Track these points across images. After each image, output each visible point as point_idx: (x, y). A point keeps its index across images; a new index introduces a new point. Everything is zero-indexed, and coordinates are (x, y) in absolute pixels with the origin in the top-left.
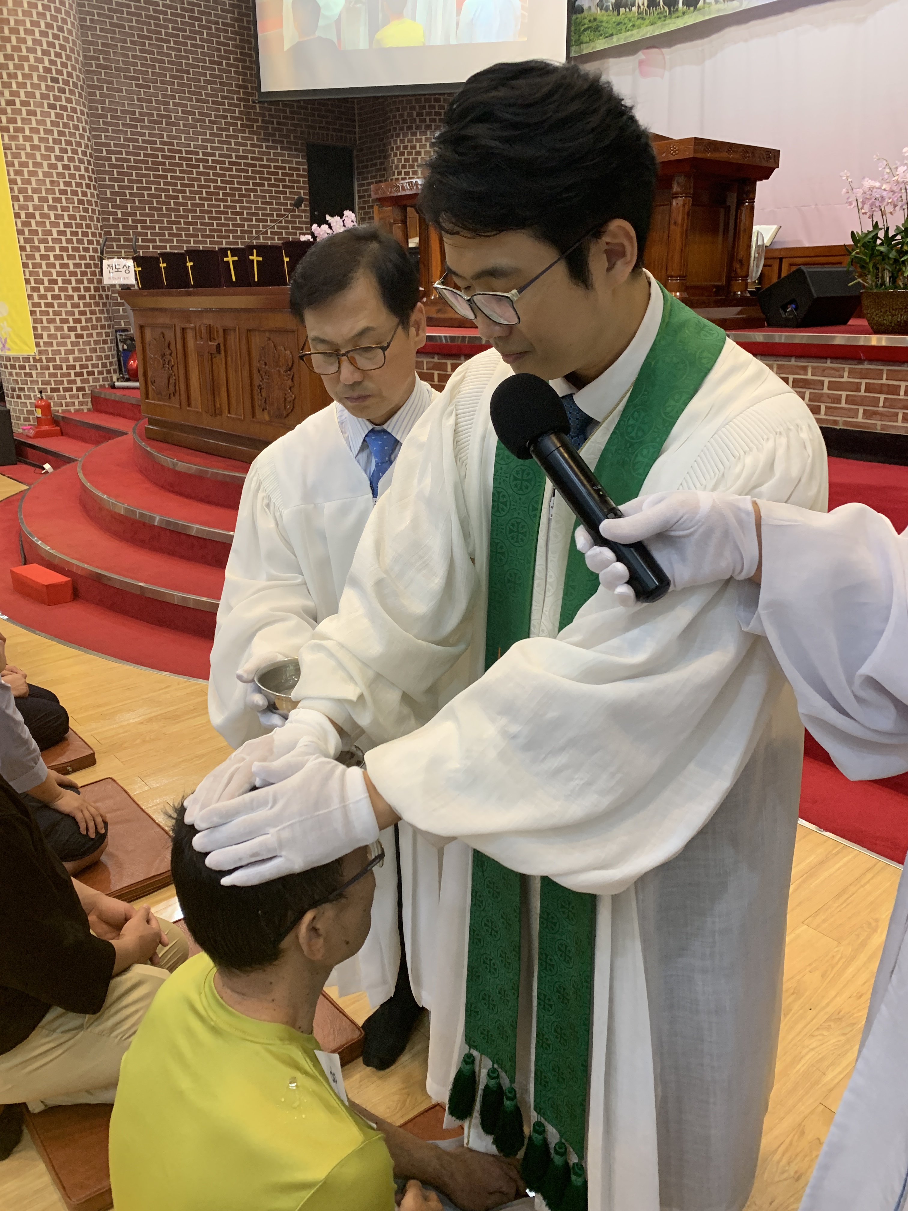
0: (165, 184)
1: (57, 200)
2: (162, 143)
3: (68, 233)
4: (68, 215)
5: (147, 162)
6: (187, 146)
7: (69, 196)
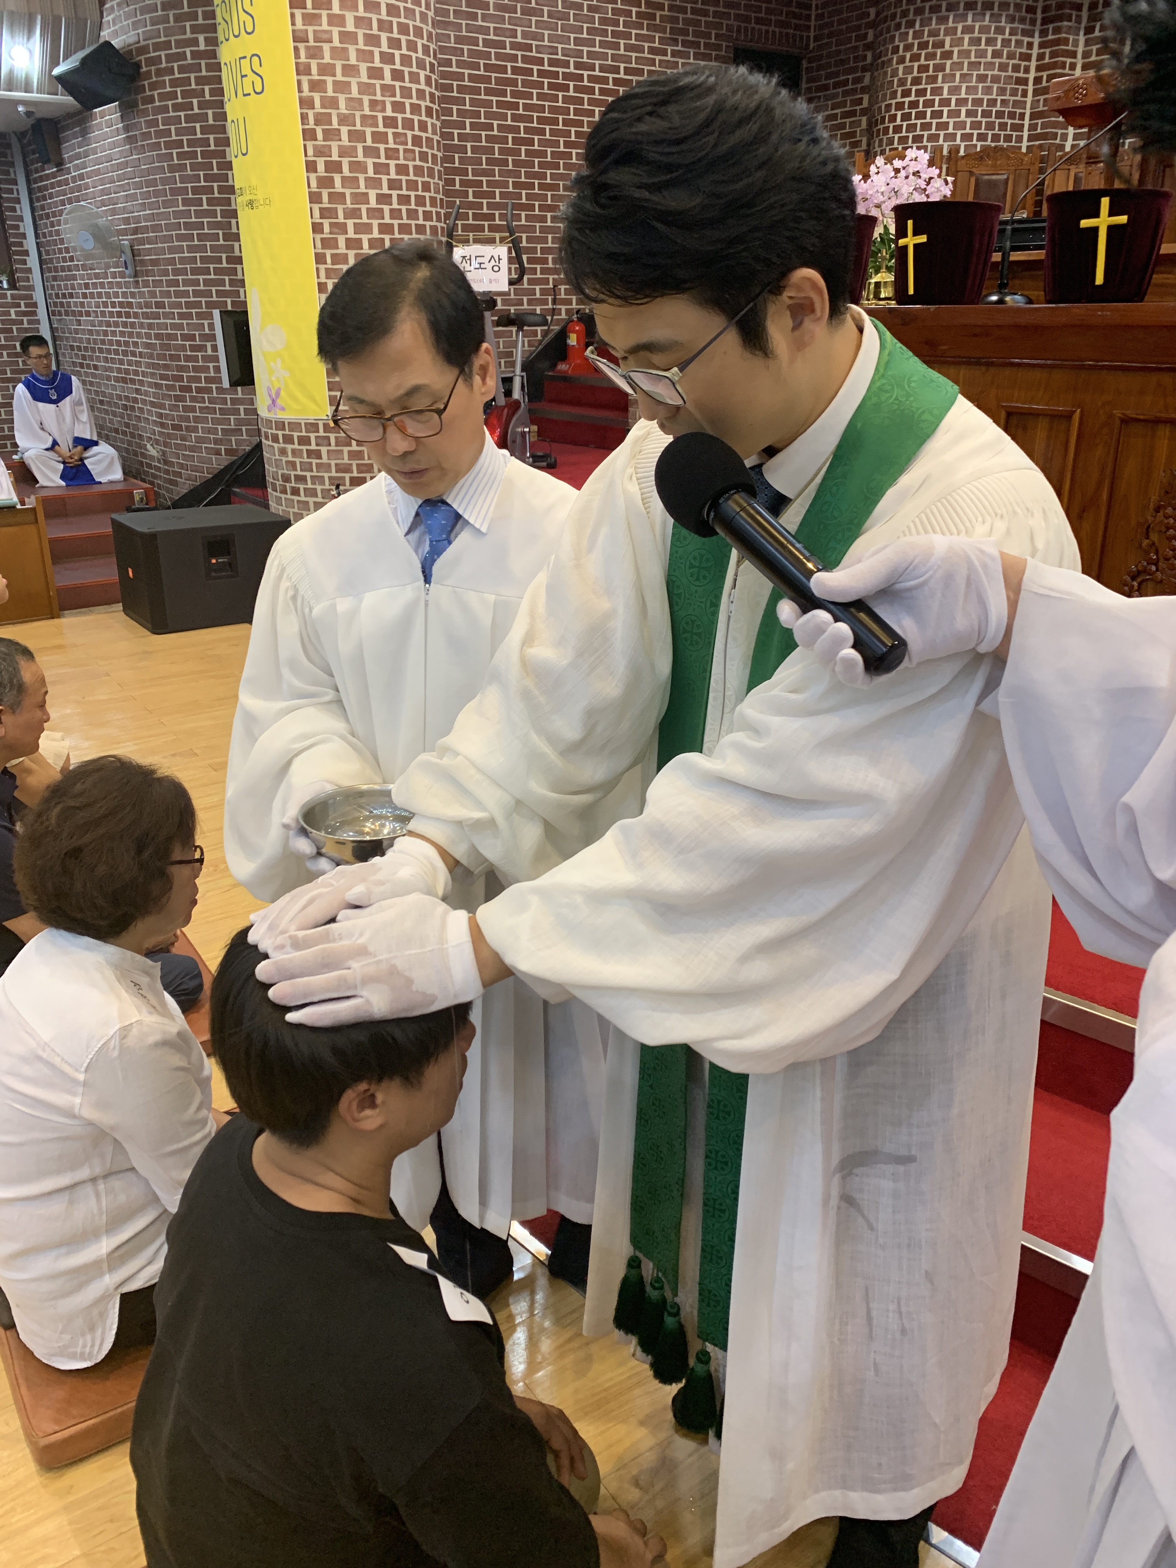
0: (515, 118)
1: (379, 137)
2: (515, 46)
3: (395, 199)
4: (397, 165)
5: (488, 80)
6: (550, 50)
7: (400, 130)
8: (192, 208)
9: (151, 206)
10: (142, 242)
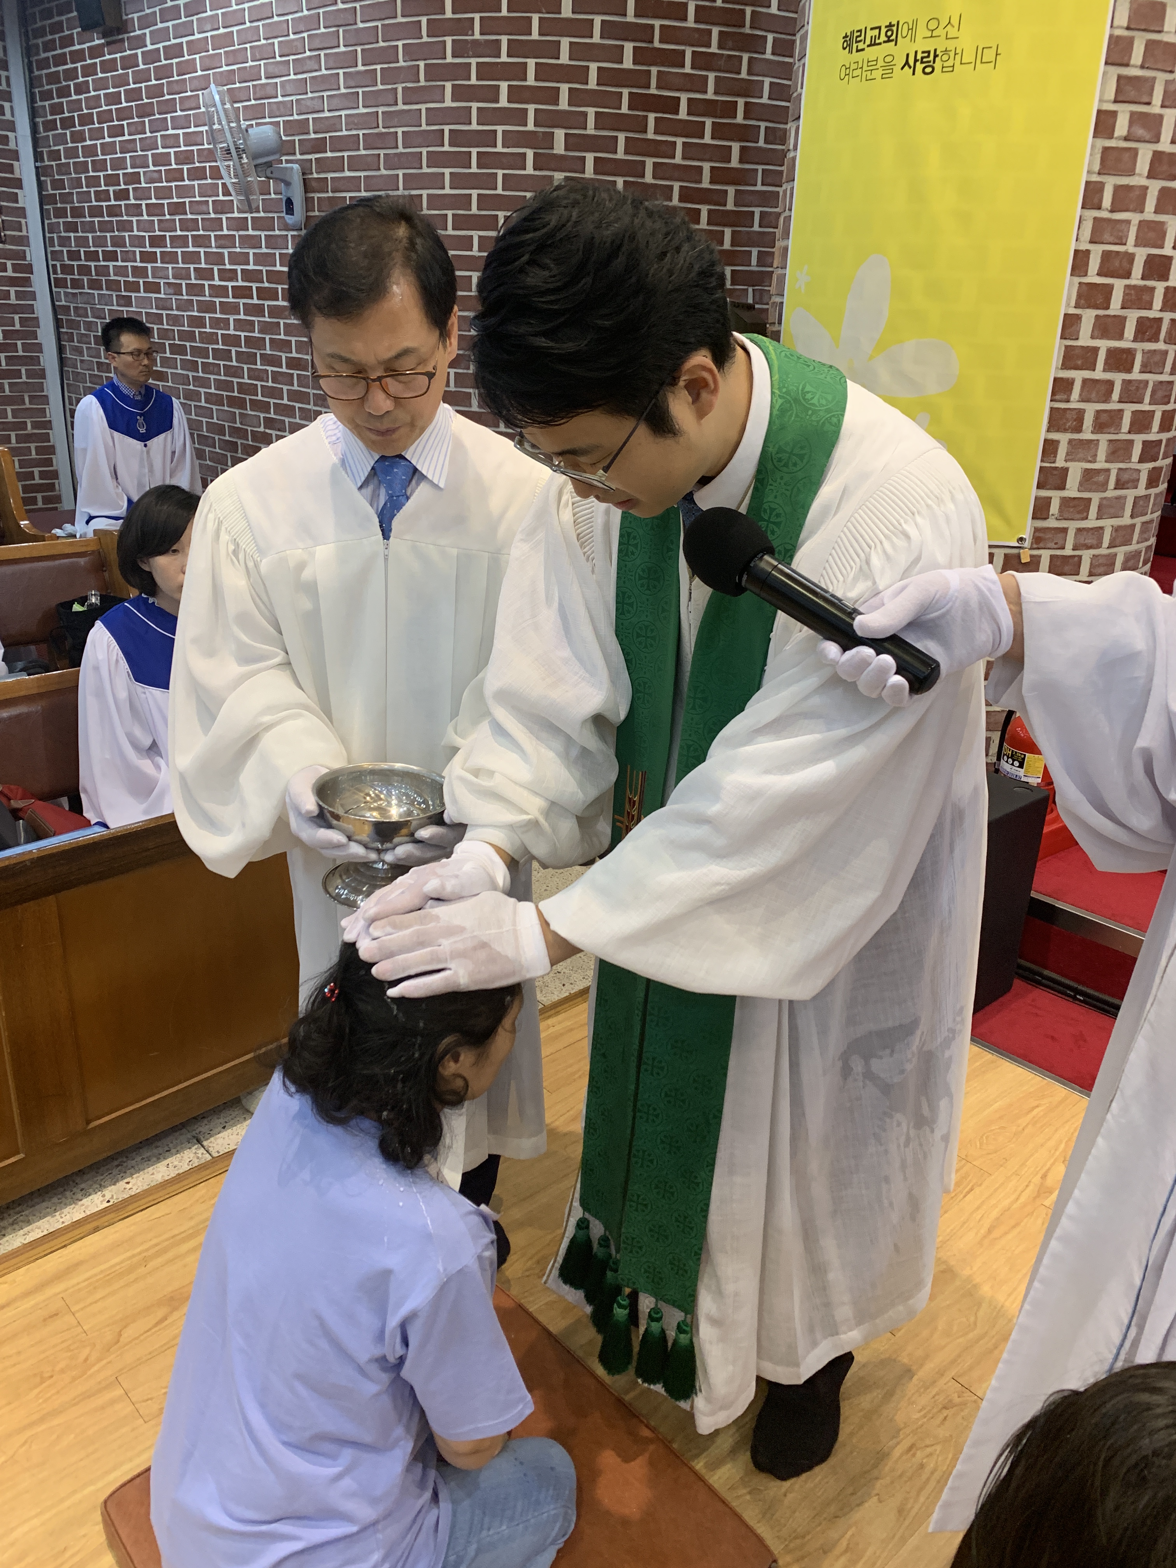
8: (475, 105)
9: (372, 99)
10: (337, 165)
